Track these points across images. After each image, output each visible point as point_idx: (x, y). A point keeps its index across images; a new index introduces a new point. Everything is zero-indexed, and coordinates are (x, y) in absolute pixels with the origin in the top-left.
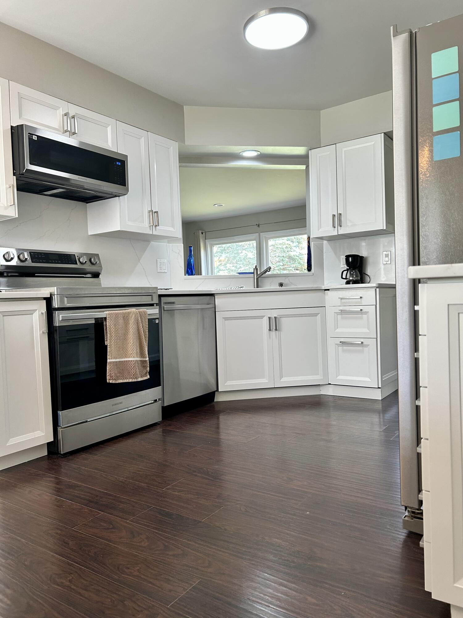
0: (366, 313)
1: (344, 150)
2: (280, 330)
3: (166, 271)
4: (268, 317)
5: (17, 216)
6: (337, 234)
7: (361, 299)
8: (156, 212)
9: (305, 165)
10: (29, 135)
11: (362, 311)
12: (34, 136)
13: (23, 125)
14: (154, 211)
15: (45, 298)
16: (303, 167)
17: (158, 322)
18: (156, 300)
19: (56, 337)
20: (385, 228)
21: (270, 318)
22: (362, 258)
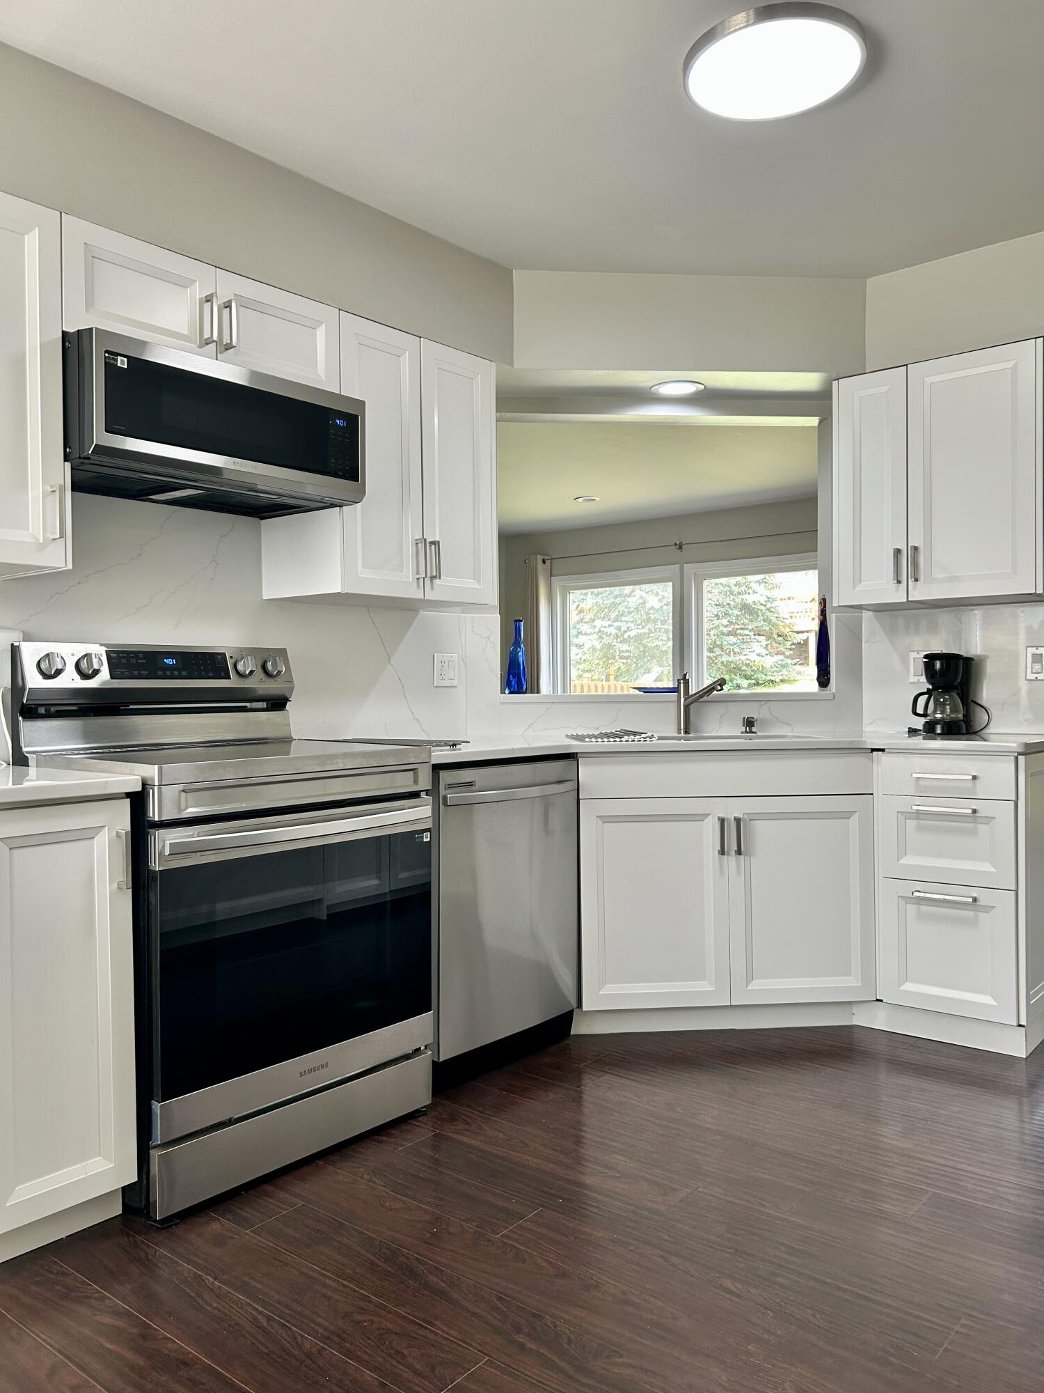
0: (989, 820)
1: (929, 380)
2: (749, 854)
3: (455, 683)
4: (719, 818)
5: (70, 567)
6: (905, 600)
7: (974, 781)
8: (435, 543)
9: (818, 416)
10: (107, 355)
11: (977, 815)
12: (119, 358)
13: (92, 328)
14: (428, 541)
15: (128, 795)
16: (813, 421)
17: (429, 839)
18: (425, 782)
19: (153, 900)
20: (1040, 591)
21: (722, 821)
22: (968, 661)
